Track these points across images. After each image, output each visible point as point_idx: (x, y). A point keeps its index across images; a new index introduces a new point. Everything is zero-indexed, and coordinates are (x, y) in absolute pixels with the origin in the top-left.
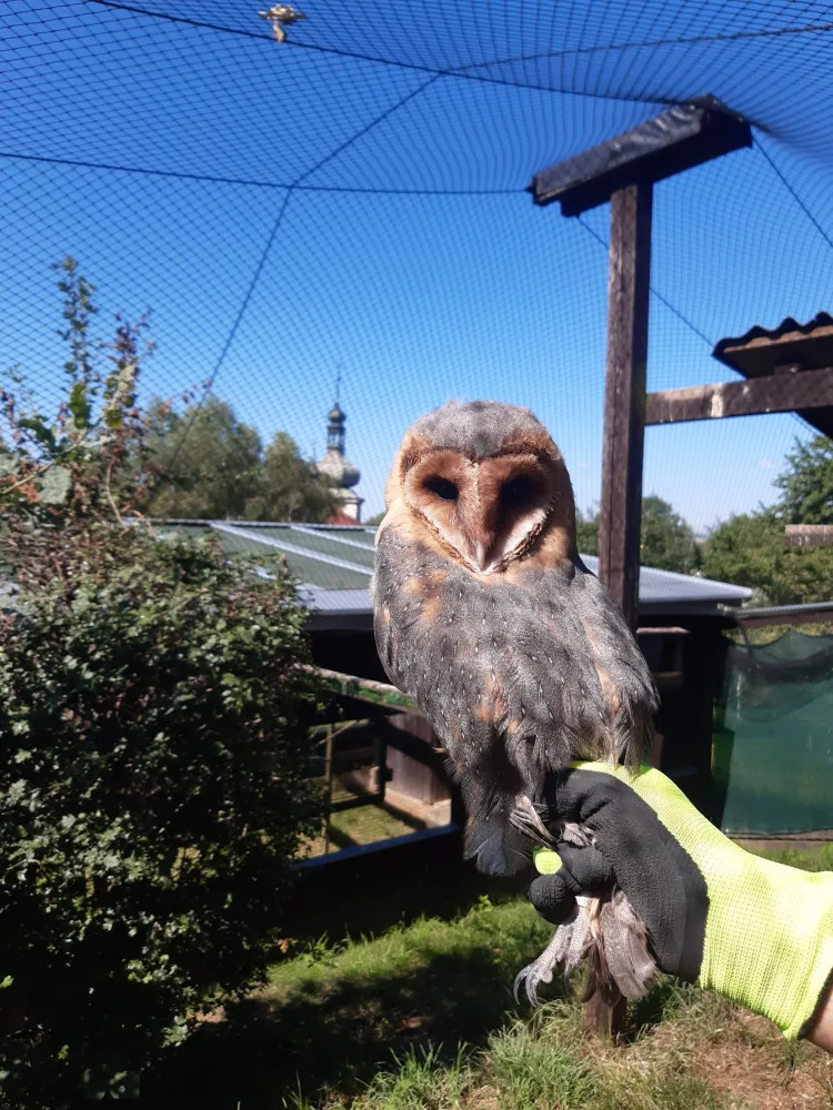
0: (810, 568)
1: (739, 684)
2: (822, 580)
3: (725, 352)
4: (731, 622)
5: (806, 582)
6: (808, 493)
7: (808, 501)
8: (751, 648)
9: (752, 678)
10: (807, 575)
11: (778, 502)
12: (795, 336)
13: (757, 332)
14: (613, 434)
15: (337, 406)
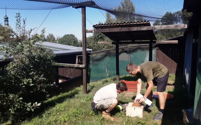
0: (98, 46)
1: (91, 62)
2: (100, 48)
3: (94, 26)
4: (90, 54)
5: (98, 48)
6: (96, 34)
7: (97, 35)
8: (93, 57)
9: (93, 61)
10: (98, 47)
11: (92, 35)
12: (100, 26)
13: (97, 25)
14: (83, 34)
15: (6, 15)
